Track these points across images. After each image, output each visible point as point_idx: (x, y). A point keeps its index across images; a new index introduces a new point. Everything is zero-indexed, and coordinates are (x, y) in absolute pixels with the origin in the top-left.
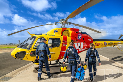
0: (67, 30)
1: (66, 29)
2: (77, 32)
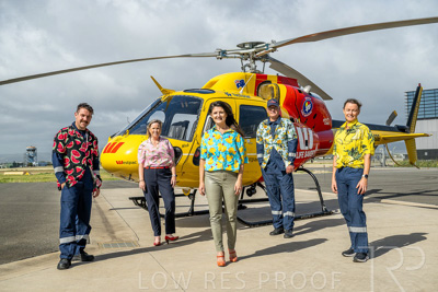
0: (270, 82)
1: (266, 76)
2: (300, 91)
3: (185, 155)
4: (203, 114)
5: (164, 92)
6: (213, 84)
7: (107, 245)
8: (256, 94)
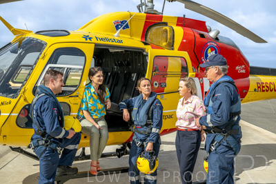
0: (166, 24)
1: (161, 18)
2: (202, 36)
3: (5, 114)
4: (42, 62)
5: (15, 32)
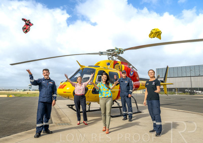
0: (118, 64)
1: (117, 62)
2: (129, 67)
3: (89, 90)
4: (96, 75)
5: (81, 66)
6: (99, 64)
7: (59, 124)
8: (114, 68)
